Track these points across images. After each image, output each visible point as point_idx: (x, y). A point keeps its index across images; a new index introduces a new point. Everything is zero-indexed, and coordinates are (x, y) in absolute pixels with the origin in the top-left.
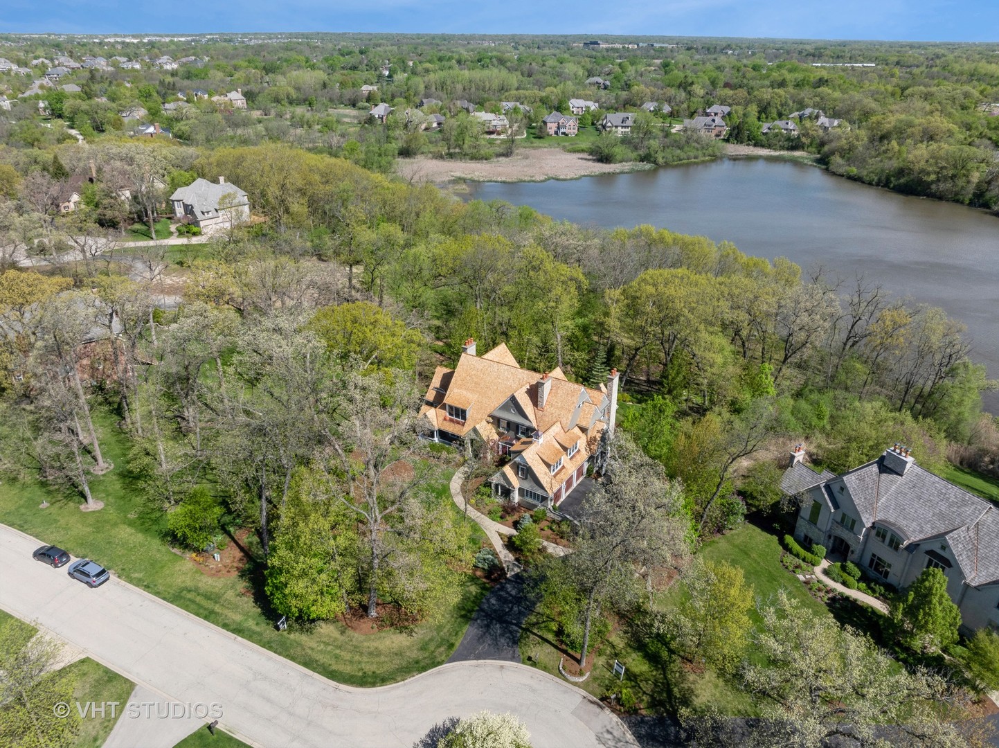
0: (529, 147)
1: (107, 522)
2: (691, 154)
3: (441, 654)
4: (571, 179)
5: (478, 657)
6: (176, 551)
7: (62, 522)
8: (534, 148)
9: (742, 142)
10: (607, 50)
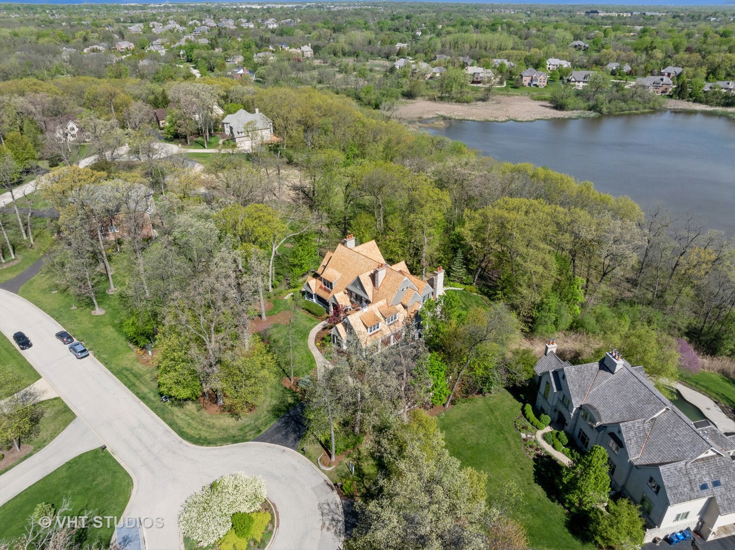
0: (504, 95)
1: (102, 323)
2: (633, 107)
3: (251, 435)
4: (526, 121)
5: (272, 442)
6: (131, 345)
7: (79, 319)
8: (508, 95)
9: (683, 98)
10: (603, 18)
